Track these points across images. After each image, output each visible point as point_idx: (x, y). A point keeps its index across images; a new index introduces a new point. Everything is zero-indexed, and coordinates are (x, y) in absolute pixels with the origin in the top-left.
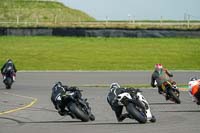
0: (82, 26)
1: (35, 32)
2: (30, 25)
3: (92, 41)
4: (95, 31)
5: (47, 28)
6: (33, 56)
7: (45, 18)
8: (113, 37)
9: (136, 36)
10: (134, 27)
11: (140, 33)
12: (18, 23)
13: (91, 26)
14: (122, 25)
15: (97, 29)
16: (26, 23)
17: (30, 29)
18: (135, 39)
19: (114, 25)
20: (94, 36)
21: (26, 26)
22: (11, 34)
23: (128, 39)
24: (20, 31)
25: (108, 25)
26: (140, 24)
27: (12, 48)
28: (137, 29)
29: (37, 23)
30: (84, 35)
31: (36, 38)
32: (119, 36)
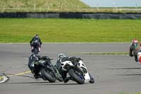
0: (80, 11)
1: (47, 15)
2: (43, 11)
3: (87, 21)
4: (90, 15)
5: (55, 13)
6: (46, 32)
7: (54, 5)
8: (102, 18)
9: (118, 18)
10: (117, 12)
11: (121, 16)
12: (35, 9)
13: (87, 11)
14: (108, 10)
15: (91, 13)
16: (40, 9)
17: (44, 13)
18: (117, 20)
19: (103, 10)
20: (89, 18)
21: (40, 11)
22: (30, 17)
23: (112, 20)
24: (36, 15)
25: (99, 10)
26: (121, 10)
27: (31, 27)
28: (119, 13)
29: (49, 9)
30: (81, 18)
31: (48, 20)
32: (106, 18)
